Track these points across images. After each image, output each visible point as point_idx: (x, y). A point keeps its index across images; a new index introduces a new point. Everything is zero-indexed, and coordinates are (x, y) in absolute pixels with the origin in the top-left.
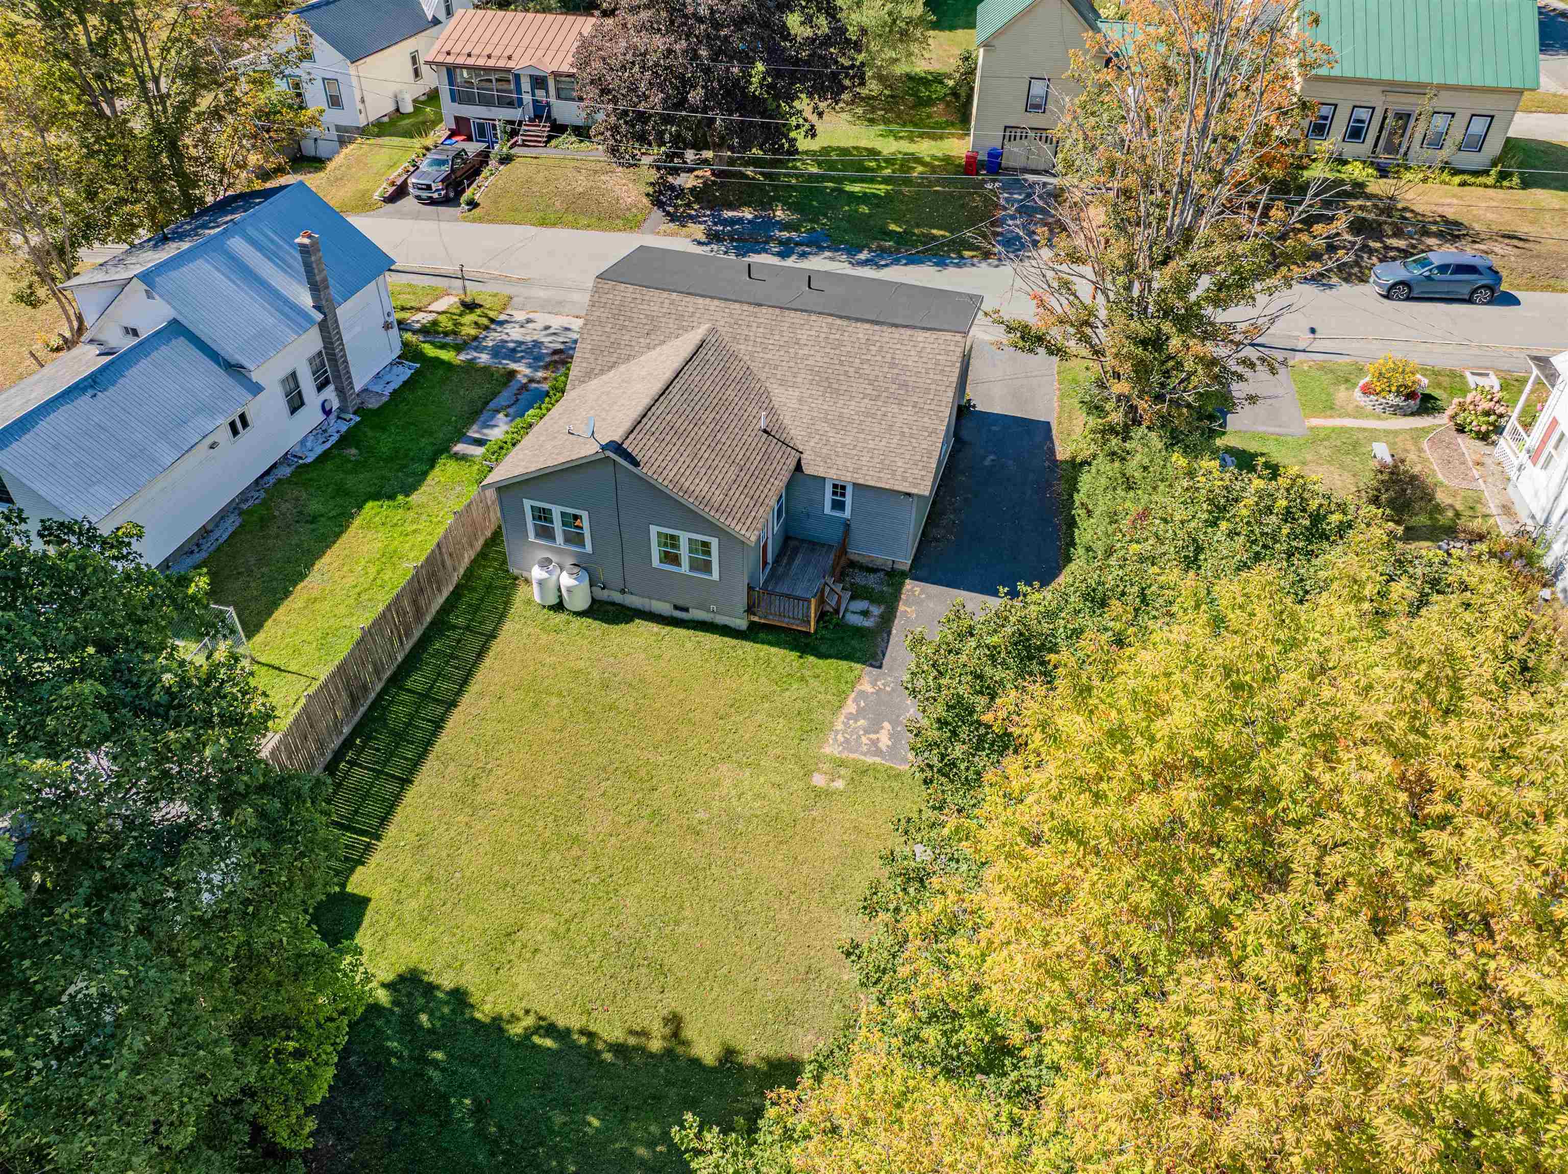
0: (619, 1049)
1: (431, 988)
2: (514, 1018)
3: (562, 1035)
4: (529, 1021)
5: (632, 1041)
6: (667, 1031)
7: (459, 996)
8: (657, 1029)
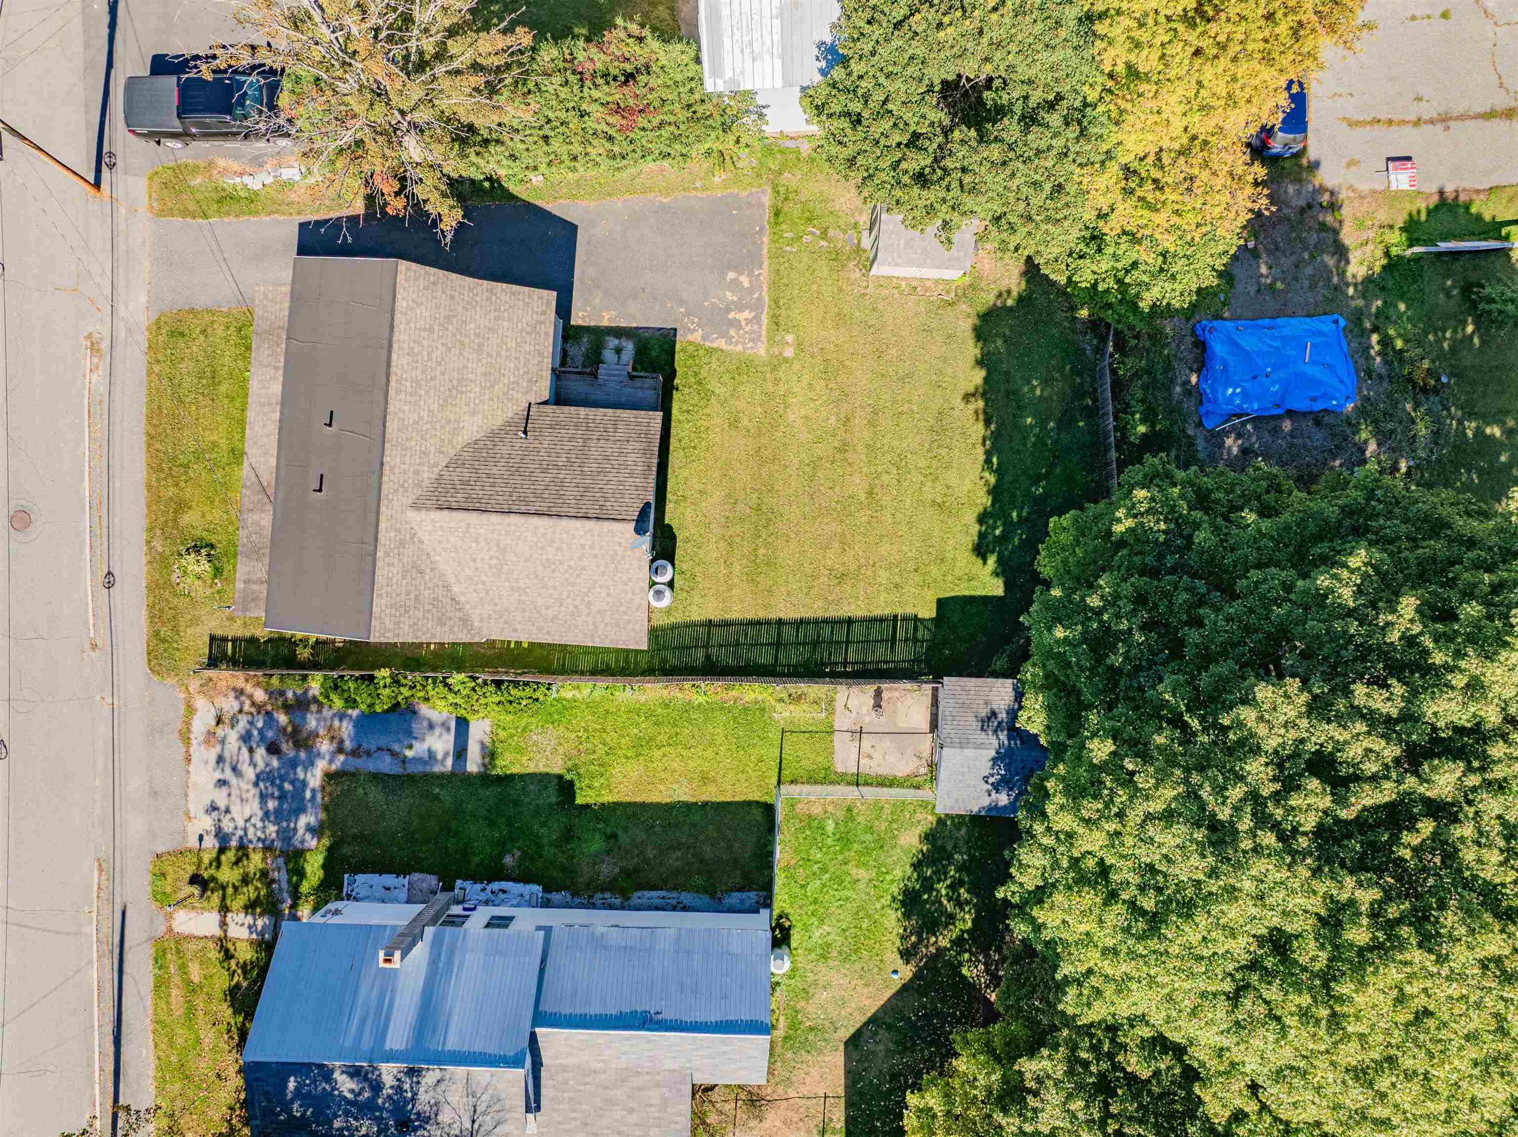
0: (987, 422)
1: (981, 536)
2: (987, 483)
3: (988, 454)
4: (986, 474)
5: (981, 417)
6: (972, 399)
7: (982, 519)
8: (972, 407)
